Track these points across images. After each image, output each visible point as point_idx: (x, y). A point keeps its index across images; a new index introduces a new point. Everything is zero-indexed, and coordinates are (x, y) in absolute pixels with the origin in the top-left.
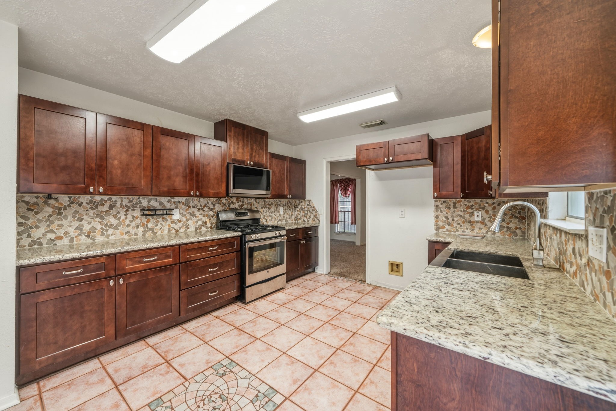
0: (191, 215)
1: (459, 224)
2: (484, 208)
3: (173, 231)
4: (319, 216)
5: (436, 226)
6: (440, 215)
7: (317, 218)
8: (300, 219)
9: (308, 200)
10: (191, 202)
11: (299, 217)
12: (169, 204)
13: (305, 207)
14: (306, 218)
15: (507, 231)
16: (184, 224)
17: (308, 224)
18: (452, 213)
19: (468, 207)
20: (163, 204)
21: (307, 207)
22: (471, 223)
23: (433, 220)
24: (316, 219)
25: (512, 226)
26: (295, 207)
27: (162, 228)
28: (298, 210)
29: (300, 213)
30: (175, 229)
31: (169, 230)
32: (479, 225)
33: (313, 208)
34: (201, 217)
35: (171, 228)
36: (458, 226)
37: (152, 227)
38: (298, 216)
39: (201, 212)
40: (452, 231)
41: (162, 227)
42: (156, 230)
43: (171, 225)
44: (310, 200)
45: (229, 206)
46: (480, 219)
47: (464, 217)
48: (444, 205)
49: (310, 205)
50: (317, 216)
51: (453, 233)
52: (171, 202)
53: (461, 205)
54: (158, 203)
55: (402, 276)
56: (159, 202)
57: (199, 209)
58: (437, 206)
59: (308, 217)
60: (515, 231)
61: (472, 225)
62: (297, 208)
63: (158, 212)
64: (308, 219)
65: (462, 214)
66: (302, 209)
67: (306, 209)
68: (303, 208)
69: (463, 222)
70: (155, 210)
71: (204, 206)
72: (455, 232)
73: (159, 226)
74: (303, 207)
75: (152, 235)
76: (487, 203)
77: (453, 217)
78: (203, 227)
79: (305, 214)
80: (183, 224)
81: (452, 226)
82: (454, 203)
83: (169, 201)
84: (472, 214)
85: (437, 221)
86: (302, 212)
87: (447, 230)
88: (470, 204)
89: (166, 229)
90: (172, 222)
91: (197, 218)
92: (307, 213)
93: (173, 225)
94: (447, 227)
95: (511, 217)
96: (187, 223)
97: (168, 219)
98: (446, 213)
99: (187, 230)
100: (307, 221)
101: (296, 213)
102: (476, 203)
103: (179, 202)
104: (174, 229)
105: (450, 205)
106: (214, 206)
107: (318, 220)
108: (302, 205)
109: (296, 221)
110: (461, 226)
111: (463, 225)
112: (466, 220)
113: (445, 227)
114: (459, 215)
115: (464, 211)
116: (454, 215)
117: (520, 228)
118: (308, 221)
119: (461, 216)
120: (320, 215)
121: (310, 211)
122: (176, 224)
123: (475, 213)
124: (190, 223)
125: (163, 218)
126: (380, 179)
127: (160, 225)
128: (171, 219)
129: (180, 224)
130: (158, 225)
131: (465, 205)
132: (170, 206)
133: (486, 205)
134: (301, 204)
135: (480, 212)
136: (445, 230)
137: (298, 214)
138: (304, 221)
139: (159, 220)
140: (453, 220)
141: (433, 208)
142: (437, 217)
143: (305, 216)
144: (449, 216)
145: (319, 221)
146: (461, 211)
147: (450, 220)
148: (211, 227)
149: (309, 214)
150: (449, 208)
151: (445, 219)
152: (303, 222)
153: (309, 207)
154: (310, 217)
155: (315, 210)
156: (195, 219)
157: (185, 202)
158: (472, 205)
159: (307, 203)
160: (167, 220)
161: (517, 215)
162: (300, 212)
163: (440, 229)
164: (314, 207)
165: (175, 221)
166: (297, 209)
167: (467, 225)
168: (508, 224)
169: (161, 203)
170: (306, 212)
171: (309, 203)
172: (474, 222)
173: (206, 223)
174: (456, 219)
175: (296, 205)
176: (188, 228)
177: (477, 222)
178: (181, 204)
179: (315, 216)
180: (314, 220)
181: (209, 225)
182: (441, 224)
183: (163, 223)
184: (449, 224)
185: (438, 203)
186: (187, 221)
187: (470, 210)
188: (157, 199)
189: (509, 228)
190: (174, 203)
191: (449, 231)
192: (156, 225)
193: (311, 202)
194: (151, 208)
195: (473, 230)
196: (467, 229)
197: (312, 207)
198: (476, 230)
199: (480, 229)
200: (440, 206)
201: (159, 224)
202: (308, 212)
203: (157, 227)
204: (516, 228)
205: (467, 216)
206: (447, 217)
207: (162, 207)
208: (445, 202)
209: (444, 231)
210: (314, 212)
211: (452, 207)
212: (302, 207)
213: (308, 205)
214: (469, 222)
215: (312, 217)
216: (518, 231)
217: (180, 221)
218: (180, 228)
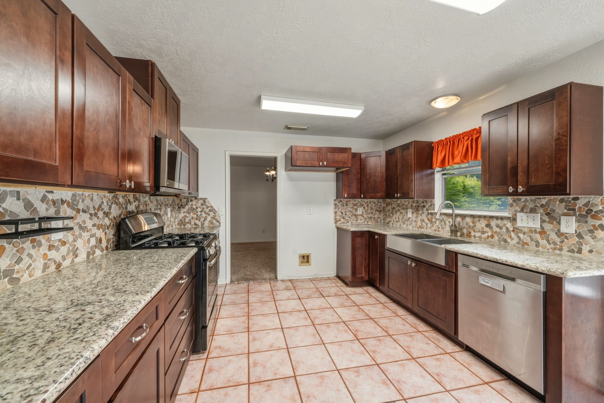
0: (81, 227)
1: (349, 217)
2: (362, 205)
3: (53, 267)
4: (219, 216)
5: (335, 219)
6: (338, 211)
7: (216, 220)
8: (190, 223)
9: (201, 199)
10: (80, 201)
11: (187, 220)
12: (44, 206)
13: (197, 208)
14: (199, 220)
15: (374, 220)
16: (71, 248)
17: (203, 228)
18: (345, 209)
19: (354, 205)
20: (32, 205)
21: (200, 207)
22: (356, 216)
23: (333, 215)
24: (214, 221)
25: (376, 216)
26: (179, 208)
27: (30, 265)
28: (185, 211)
29: (188, 215)
30: (55, 262)
31: (46, 267)
32: (360, 217)
33: (210, 208)
34: (95, 230)
35: (49, 260)
36: (349, 219)
37: (9, 266)
38: (185, 219)
39: (95, 220)
40: (345, 223)
41: (31, 261)
42: (18, 272)
43: (48, 253)
44: (206, 199)
45: (126, 208)
46: (361, 213)
47: (352, 212)
48: (341, 203)
49: (206, 205)
50: (217, 217)
51: (345, 224)
52: (48, 201)
53: (350, 204)
54: (23, 204)
55: (310, 265)
56: (23, 200)
57: (91, 214)
58: (336, 204)
59: (202, 220)
60: (377, 220)
61: (356, 217)
62: (184, 208)
63: (22, 228)
64: (202, 222)
65: (350, 209)
66: (192, 210)
67: (199, 210)
68: (194, 209)
69: (352, 216)
70: (15, 223)
71: (98, 210)
72: (347, 223)
73: (26, 260)
74: (194, 207)
75: (9, 286)
76: (364, 202)
77: (346, 212)
78: (97, 250)
79: (197, 216)
80: (69, 248)
81: (345, 218)
82: (347, 202)
83: (44, 199)
84: (356, 210)
85: (335, 216)
86: (192, 214)
87: (342, 223)
88: (355, 203)
89: (40, 264)
90: (51, 247)
91: (89, 233)
92: (201, 215)
93: (53, 254)
94: (342, 220)
95: (376, 211)
96: (75, 245)
97: (43, 241)
98: (342, 210)
99: (75, 260)
100: (200, 224)
101: (182, 215)
102: (359, 202)
103: (63, 202)
104: (53, 263)
105: (344, 203)
106: (110, 207)
107: (218, 221)
108: (192, 205)
109: (181, 225)
110: (350, 218)
111: (351, 218)
112: (353, 214)
113: (341, 221)
114: (349, 210)
115: (352, 208)
116: (346, 211)
117: (379, 218)
118: (203, 224)
119: (350, 212)
120: (221, 216)
121: (205, 212)
122: (57, 249)
123: (358, 208)
124: (80, 243)
125: (33, 241)
126: (291, 179)
127: (27, 258)
128: (49, 240)
129: (64, 250)
130: (22, 259)
131: (353, 203)
132: (47, 210)
133: (364, 203)
134: (190, 203)
135: (361, 208)
136: (341, 222)
137: (185, 216)
138: (195, 224)
139: (24, 246)
140: (346, 214)
141: (333, 206)
142: (336, 213)
143: (197, 219)
144: (343, 212)
145: (220, 224)
146: (350, 207)
147: (344, 215)
148: (107, 248)
149: (204, 215)
150: (343, 206)
151: (341, 214)
152: (194, 226)
153: (204, 206)
154: (205, 219)
155: (212, 210)
156: (86, 235)
157: (71, 201)
158: (357, 204)
159: (202, 201)
160: (40, 245)
161: (378, 209)
162: (189, 213)
163: (338, 222)
164: (212, 207)
165: (56, 245)
166: (183, 210)
167: (354, 217)
168: (374, 215)
169: (28, 205)
170: (199, 213)
171: (205, 202)
172: (357, 215)
173: (100, 241)
174: (347, 214)
175: (182, 205)
176: (77, 256)
177: (359, 215)
178: (65, 205)
179: (214, 218)
180: (212, 223)
181: (104, 244)
182: (338, 218)
183: (33, 252)
184: (343, 218)
185: (337, 202)
186: (75, 240)
187: (355, 207)
188: (18, 193)
189: (374, 218)
190: (54, 202)
191: (344, 223)
192: (19, 261)
193: (206, 201)
194: (7, 218)
195: (357, 221)
196: (354, 220)
197: (208, 207)
198: (359, 221)
199: (361, 220)
200: (338, 204)
201: (24, 256)
202: (203, 213)
203: (20, 265)
204: (378, 218)
205: (354, 211)
206: (342, 213)
207: (31, 214)
208: (341, 201)
209: (340, 224)
210: (211, 213)
211: (345, 205)
212: (192, 207)
213: (202, 204)
214: (355, 215)
215: (209, 218)
216: (379, 220)
217: (64, 243)
218: (64, 258)
